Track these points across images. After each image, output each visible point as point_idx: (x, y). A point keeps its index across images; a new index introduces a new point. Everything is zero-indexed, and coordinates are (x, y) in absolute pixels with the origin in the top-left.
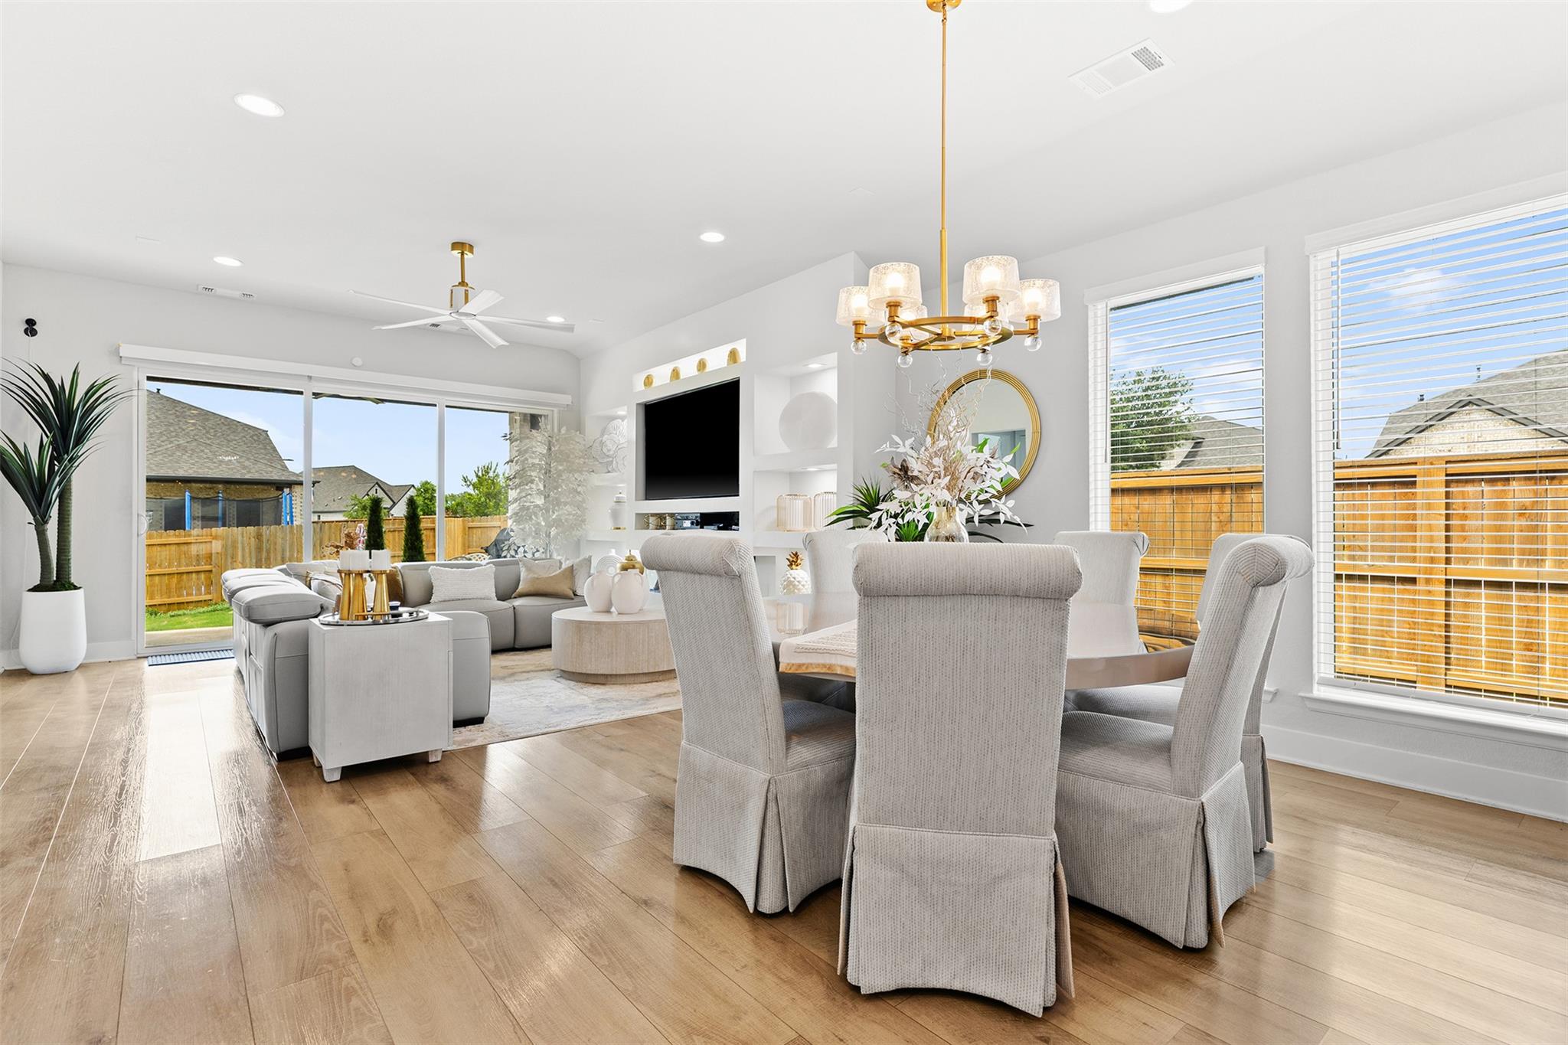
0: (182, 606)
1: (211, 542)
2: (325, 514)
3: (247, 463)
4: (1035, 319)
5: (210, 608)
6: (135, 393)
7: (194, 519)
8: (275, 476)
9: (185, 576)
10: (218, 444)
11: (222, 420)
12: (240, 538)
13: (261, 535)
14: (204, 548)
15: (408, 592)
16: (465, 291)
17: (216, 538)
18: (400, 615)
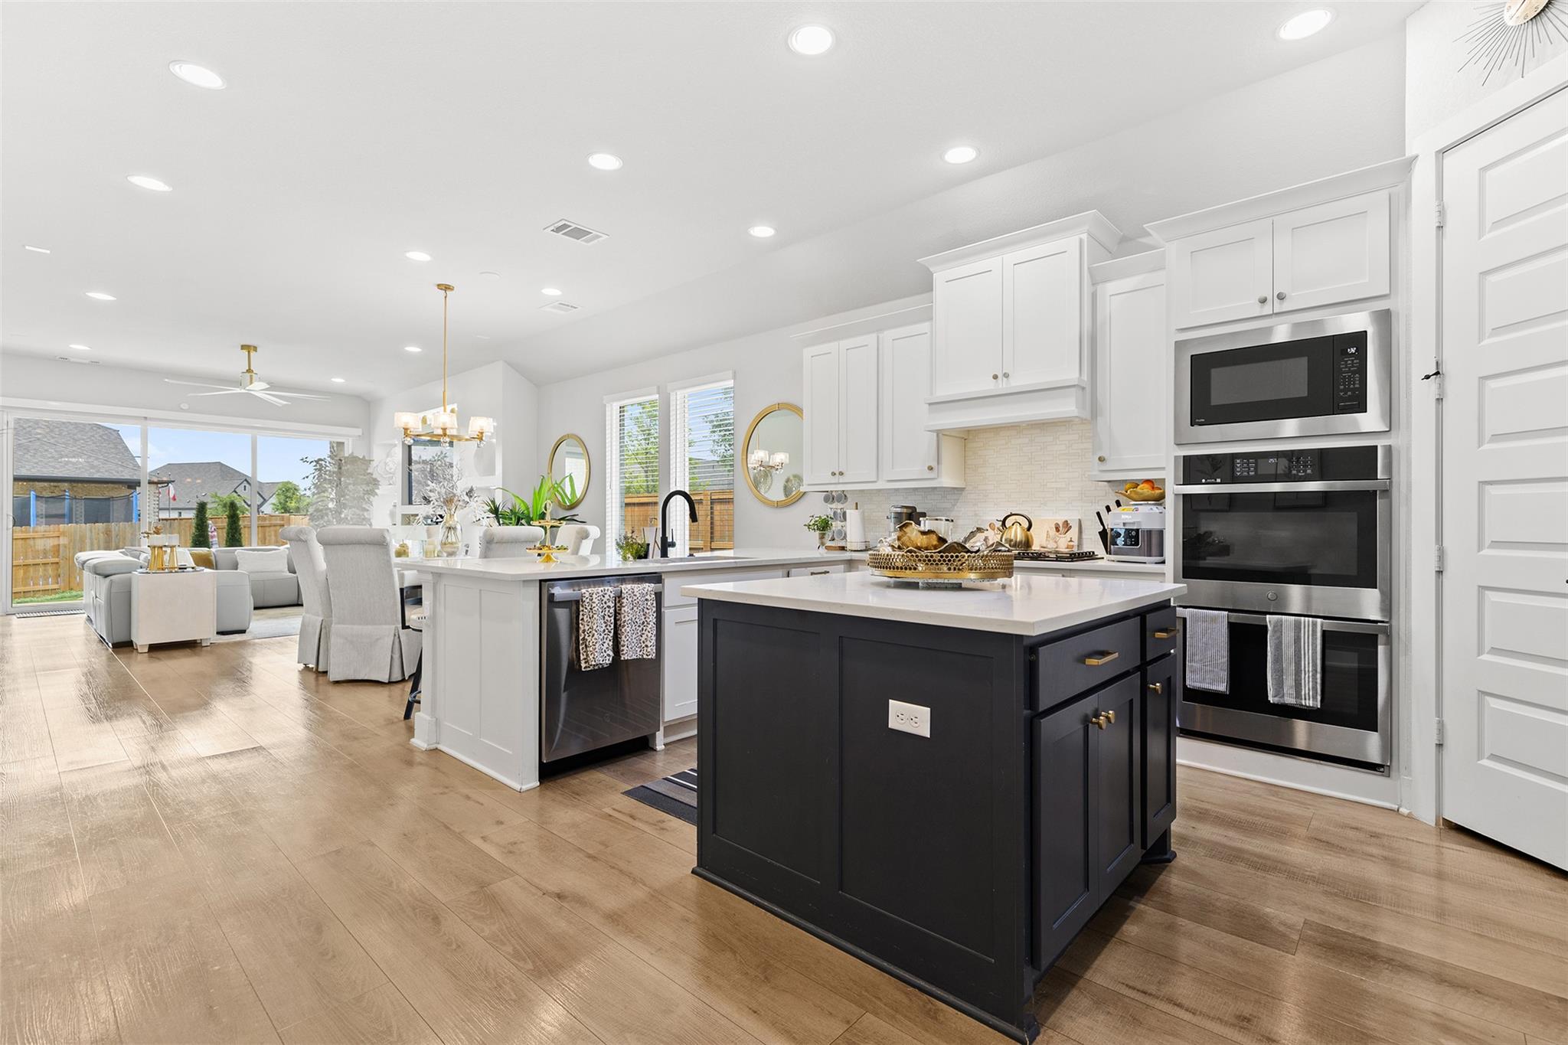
0: (28, 594)
1: (58, 537)
2: (186, 512)
3: (96, 463)
4: (482, 433)
5: (57, 596)
7: (39, 517)
8: (126, 475)
9: (31, 569)
10: (64, 443)
12: (88, 531)
13: (110, 530)
14: (51, 542)
15: (219, 566)
16: (251, 376)
17: (64, 534)
18: (185, 568)
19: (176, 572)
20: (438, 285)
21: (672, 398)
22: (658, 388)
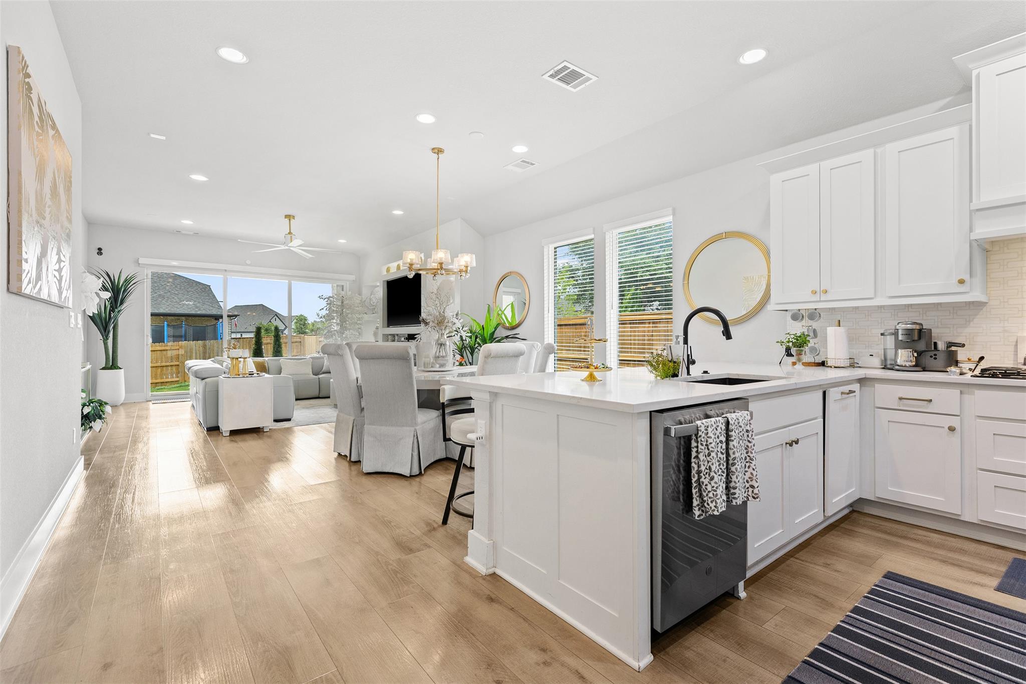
0: (163, 384)
1: (179, 349)
2: (245, 334)
3: (198, 305)
4: (467, 267)
5: (178, 385)
6: (145, 280)
7: (169, 337)
8: (214, 312)
9: (165, 368)
10: (182, 294)
11: (185, 280)
12: (194, 347)
13: (206, 346)
14: (175, 353)
15: (270, 371)
16: (291, 237)
17: (181, 347)
18: (253, 374)
19: (247, 377)
20: (433, 149)
21: (607, 237)
22: (594, 229)
